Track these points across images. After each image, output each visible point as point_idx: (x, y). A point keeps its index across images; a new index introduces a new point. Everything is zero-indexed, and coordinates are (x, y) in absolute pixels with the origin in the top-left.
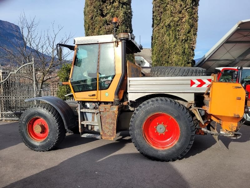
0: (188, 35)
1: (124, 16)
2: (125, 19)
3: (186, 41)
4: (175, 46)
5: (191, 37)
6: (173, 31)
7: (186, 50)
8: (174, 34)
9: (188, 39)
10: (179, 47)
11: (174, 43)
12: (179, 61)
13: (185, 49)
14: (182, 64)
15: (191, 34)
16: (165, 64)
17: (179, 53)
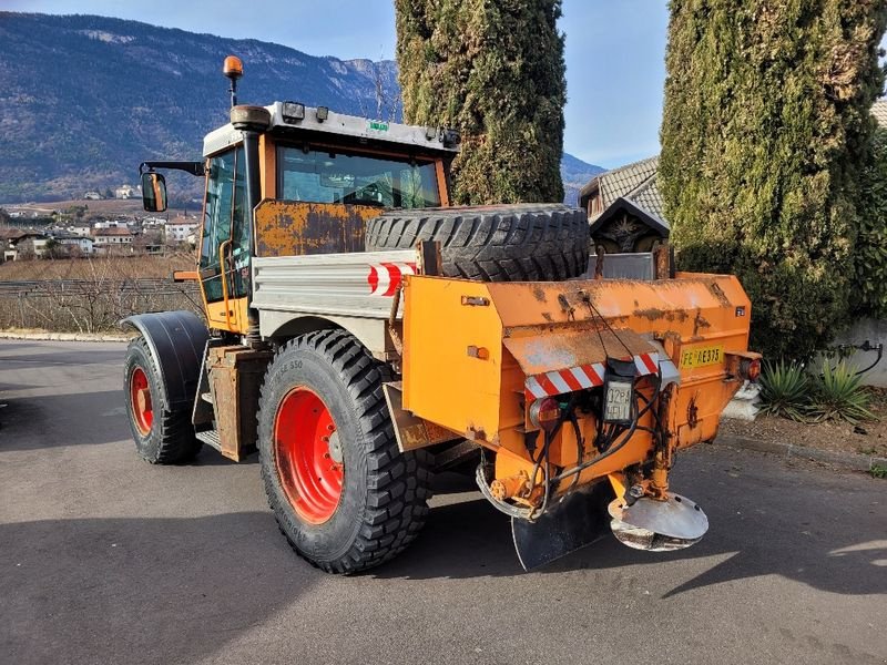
0: (800, 33)
1: (490, 16)
2: (496, 27)
3: (790, 63)
4: (729, 95)
5: (819, 41)
6: (719, 28)
7: (786, 109)
8: (722, 45)
9: (801, 54)
10: (748, 99)
11: (724, 85)
12: (746, 166)
13: (780, 103)
14: (764, 179)
15: (821, 23)
16: (688, 182)
17: (749, 128)
